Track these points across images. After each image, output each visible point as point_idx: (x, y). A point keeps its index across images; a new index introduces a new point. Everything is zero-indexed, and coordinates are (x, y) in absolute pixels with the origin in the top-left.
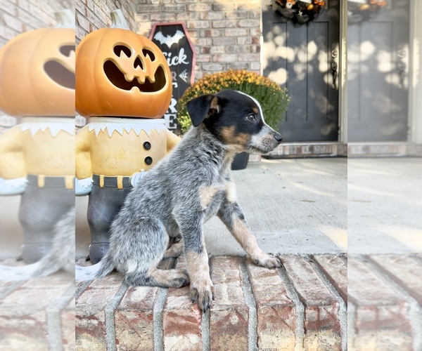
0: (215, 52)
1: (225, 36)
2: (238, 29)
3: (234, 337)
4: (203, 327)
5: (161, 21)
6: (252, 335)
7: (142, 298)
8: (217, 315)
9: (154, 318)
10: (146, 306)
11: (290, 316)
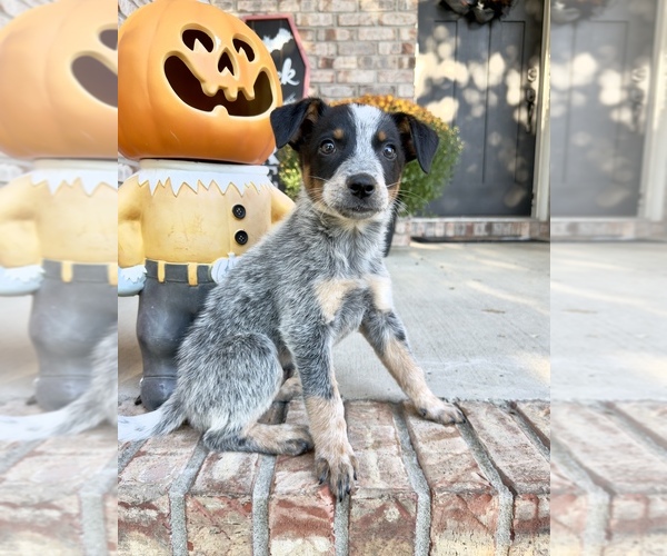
0: (342, 66)
1: (358, 40)
2: (380, 29)
3: (390, 543)
4: (338, 525)
5: (254, 13)
6: (422, 540)
7: (232, 473)
8: (362, 506)
9: (254, 509)
10: (240, 488)
11: (488, 509)
